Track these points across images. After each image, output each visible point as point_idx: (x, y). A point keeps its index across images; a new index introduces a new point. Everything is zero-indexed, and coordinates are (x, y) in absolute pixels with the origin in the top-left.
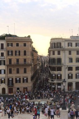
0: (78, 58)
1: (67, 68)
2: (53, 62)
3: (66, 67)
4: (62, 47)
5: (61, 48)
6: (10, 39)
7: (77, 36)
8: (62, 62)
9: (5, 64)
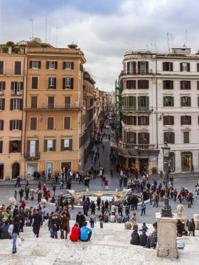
0: (185, 97)
1: (161, 118)
2: (130, 105)
3: (159, 117)
4: (149, 72)
5: (147, 73)
6: (35, 53)
7: (183, 48)
8: (150, 105)
9: (21, 108)
